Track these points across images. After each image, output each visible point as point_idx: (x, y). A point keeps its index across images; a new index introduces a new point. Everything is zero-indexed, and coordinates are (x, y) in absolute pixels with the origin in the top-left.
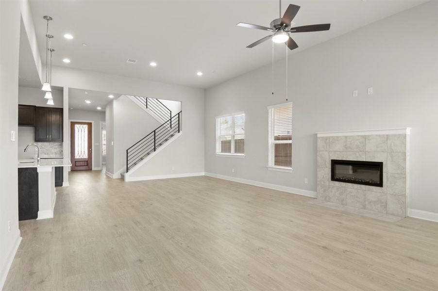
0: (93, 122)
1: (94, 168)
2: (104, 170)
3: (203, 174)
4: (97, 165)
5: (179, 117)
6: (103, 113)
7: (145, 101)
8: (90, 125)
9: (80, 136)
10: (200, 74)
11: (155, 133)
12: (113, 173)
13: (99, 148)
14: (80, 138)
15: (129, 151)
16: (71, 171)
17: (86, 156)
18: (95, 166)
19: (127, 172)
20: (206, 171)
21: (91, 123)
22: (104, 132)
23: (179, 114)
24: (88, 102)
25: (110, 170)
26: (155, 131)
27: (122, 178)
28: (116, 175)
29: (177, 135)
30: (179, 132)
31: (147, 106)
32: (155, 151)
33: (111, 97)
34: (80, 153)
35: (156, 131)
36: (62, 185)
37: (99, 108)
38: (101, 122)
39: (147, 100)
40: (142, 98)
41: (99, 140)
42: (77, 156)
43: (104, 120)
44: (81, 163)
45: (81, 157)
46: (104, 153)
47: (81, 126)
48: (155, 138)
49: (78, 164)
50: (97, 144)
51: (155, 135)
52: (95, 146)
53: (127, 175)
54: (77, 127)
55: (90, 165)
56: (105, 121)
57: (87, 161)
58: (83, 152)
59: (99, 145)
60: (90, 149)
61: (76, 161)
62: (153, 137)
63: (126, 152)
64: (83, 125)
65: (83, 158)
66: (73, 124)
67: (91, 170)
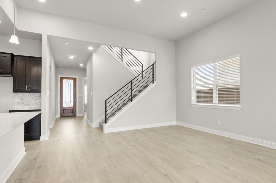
0: (77, 77)
1: (78, 115)
2: (86, 117)
3: (174, 123)
4: (81, 112)
5: (153, 68)
6: (84, 70)
8: (75, 79)
9: (67, 89)
10: (184, 15)
12: (92, 122)
13: (82, 98)
14: (67, 90)
15: (107, 102)
17: (72, 105)
19: (106, 123)
20: (177, 120)
21: (76, 78)
22: (86, 87)
23: (153, 65)
24: (71, 57)
25: (90, 118)
26: (131, 81)
27: (101, 128)
28: (95, 125)
29: (152, 86)
30: (153, 83)
31: (122, 59)
32: (132, 101)
33: (91, 48)
34: (67, 103)
35: (133, 82)
36: (39, 139)
37: (81, 65)
38: (83, 78)
39: (122, 54)
41: (82, 92)
42: (65, 105)
44: (68, 111)
45: (68, 106)
46: (86, 102)
47: (68, 80)
48: (131, 88)
49: (65, 111)
50: (80, 95)
51: (131, 85)
52: (79, 97)
53: (106, 126)
54: (65, 81)
55: (75, 112)
56: (86, 76)
57: (73, 109)
58: (69, 102)
59: (82, 96)
60: (75, 99)
61: (64, 109)
62: (130, 87)
63: (105, 102)
64: (69, 80)
65: (69, 106)
66: (62, 79)
67: (76, 116)
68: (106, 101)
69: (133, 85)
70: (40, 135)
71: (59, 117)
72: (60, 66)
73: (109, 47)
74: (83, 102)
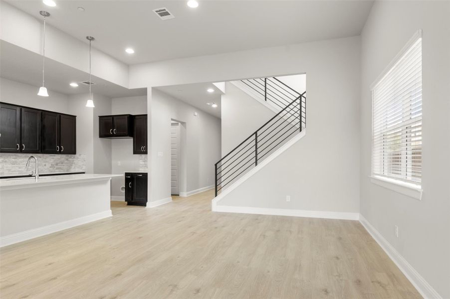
7: (264, 84)
11: (256, 137)
15: (218, 166)
19: (216, 197)
23: (300, 97)
26: (256, 133)
29: (297, 137)
30: (301, 131)
31: (265, 96)
32: (256, 165)
35: (259, 133)
36: (146, 205)
39: (265, 82)
40: (258, 80)
48: (257, 145)
62: (254, 143)
63: (214, 166)
68: (216, 165)
69: (259, 139)
70: (147, 201)
73: (246, 81)
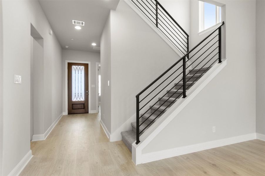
0: (89, 63)
1: (90, 111)
2: (100, 114)
3: (253, 136)
4: (94, 108)
5: (219, 34)
6: (97, 52)
8: (86, 66)
13: (95, 89)
14: (77, 80)
16: (68, 114)
17: (82, 99)
18: (91, 109)
21: (87, 64)
22: (100, 77)
24: (78, 27)
29: (217, 69)
30: (221, 62)
32: (185, 96)
34: (77, 96)
37: (94, 44)
38: (97, 63)
41: (95, 82)
42: (74, 99)
43: (99, 61)
44: (79, 106)
45: (78, 100)
46: (100, 95)
47: (78, 67)
49: (75, 107)
50: (93, 86)
52: (91, 88)
54: (74, 67)
55: (86, 108)
57: (84, 104)
58: (80, 94)
59: (95, 88)
60: (87, 92)
61: (73, 104)
62: (182, 69)
64: (80, 66)
65: (80, 100)
66: (70, 65)
67: (88, 113)
68: (138, 97)
71: (67, 114)
72: (67, 47)
74: (97, 94)
